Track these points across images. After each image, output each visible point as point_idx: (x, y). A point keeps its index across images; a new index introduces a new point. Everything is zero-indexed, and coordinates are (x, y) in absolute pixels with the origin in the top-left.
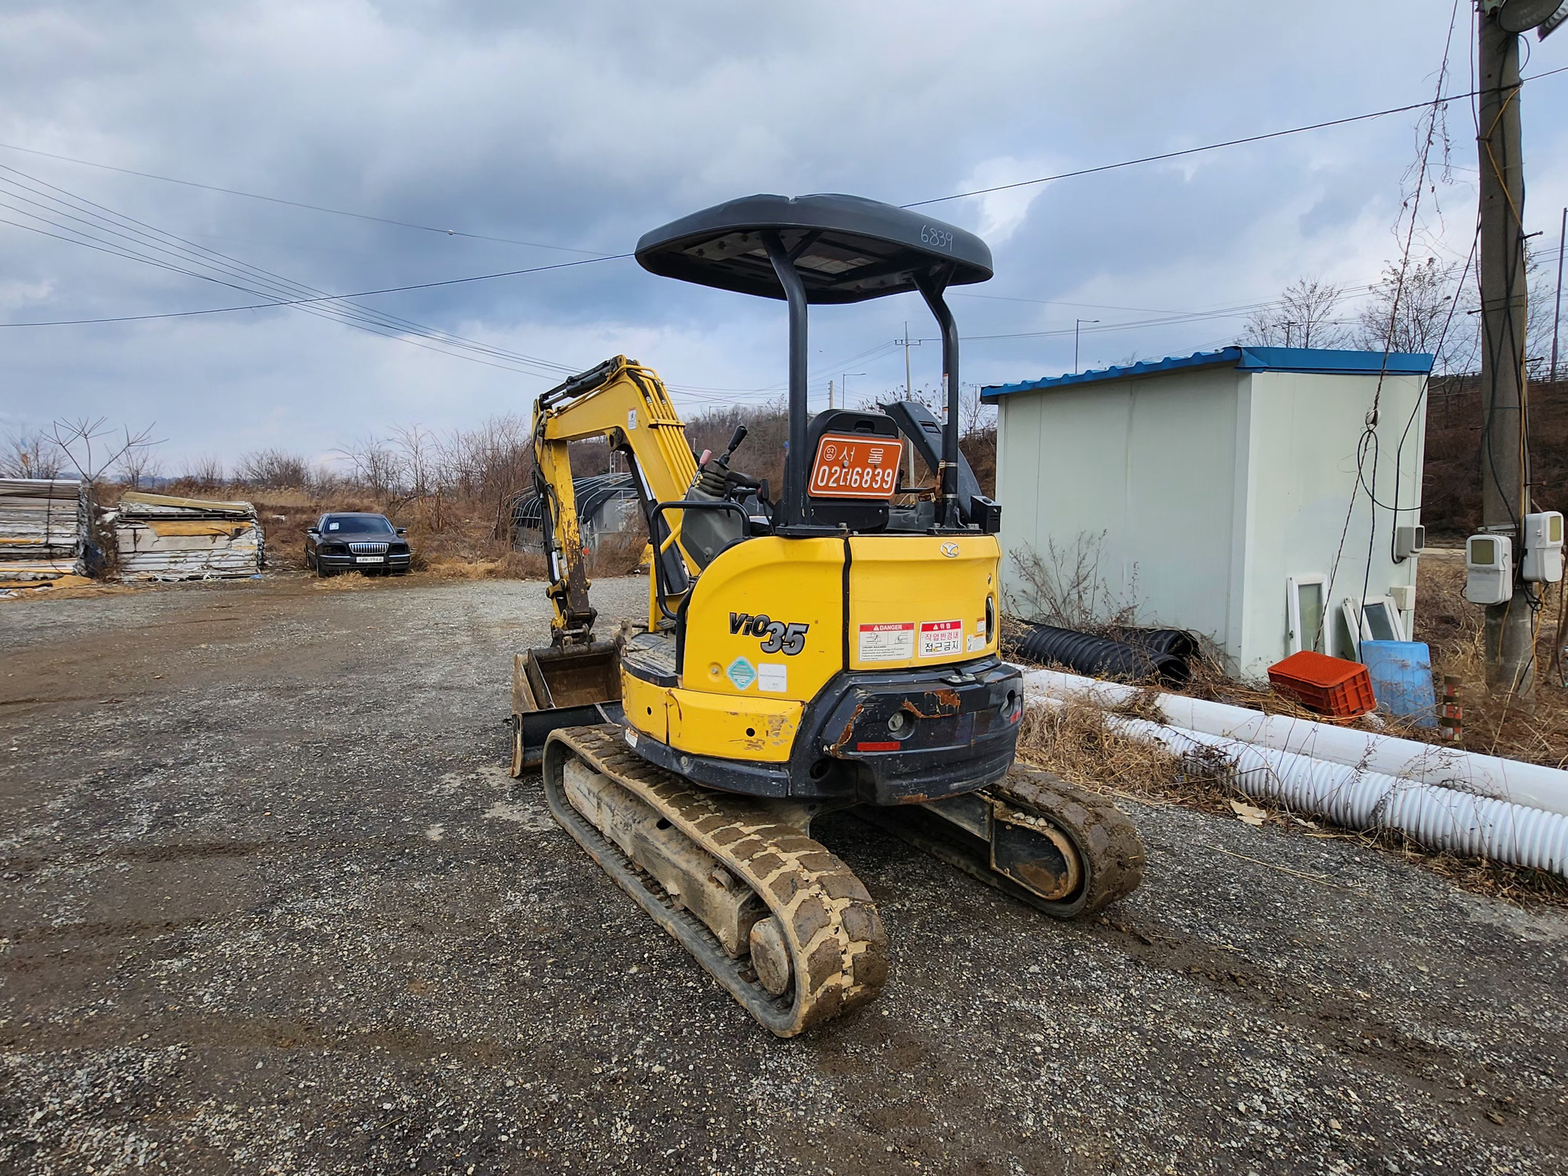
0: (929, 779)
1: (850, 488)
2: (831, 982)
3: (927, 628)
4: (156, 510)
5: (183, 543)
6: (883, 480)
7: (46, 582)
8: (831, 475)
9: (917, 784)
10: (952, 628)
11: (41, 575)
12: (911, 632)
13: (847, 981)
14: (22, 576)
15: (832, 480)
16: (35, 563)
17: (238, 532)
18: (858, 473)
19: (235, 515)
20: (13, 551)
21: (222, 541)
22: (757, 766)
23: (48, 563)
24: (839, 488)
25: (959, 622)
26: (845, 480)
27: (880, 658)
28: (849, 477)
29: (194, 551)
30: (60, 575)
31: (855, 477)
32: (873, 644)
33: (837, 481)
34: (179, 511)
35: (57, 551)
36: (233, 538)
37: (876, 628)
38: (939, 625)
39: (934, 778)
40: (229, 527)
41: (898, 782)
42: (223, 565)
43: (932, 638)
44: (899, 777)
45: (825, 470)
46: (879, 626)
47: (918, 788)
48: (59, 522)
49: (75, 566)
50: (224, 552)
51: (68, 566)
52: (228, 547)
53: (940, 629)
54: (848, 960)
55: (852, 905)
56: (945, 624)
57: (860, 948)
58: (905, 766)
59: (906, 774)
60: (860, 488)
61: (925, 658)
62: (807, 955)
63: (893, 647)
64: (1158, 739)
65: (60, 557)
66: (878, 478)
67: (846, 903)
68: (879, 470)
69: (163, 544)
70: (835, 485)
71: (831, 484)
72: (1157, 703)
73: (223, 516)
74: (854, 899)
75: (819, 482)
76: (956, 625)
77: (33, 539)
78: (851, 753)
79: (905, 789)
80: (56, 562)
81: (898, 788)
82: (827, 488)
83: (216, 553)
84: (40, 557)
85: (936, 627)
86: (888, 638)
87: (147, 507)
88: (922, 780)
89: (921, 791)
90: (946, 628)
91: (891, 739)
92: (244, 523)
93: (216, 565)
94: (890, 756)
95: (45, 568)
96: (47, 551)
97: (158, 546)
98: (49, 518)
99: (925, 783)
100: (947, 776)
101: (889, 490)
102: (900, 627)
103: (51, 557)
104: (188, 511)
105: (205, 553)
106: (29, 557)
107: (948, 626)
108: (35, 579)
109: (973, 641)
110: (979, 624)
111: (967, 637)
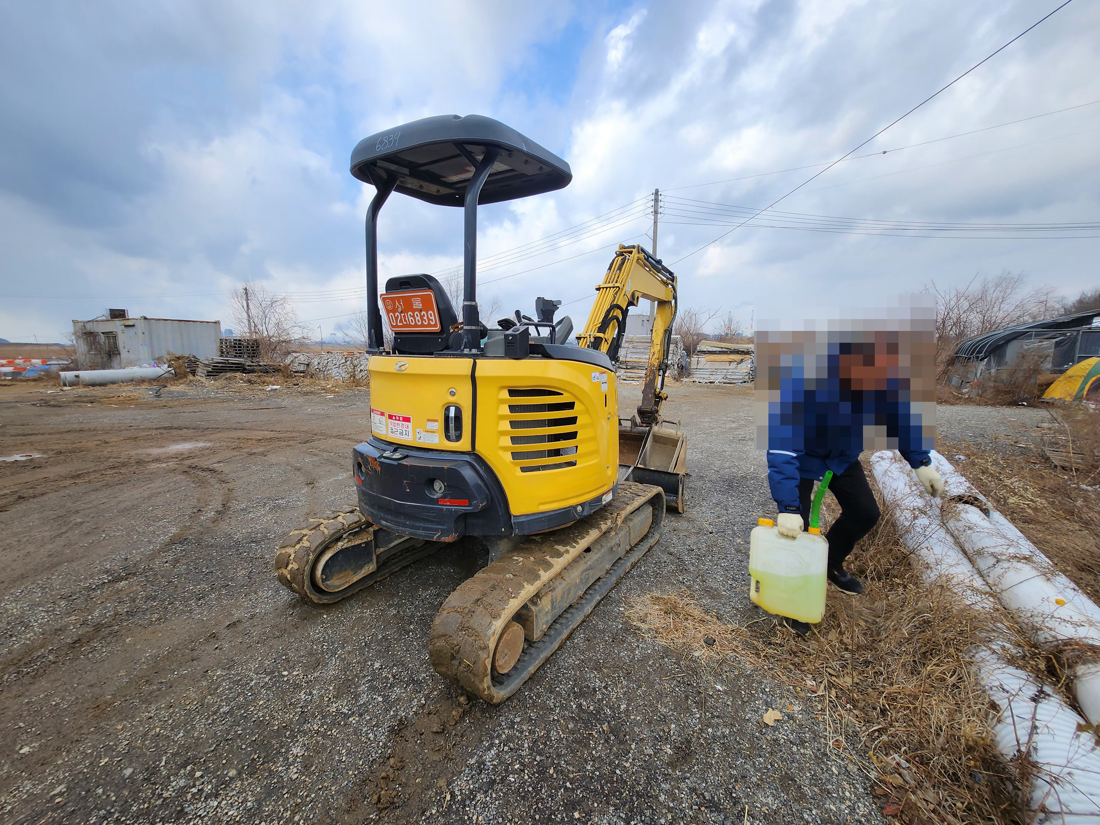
1: (410, 326)
3: (390, 417)
4: (710, 349)
5: (717, 365)
6: (429, 320)
8: (396, 318)
10: (404, 421)
12: (383, 418)
15: (398, 321)
17: (742, 361)
18: (411, 315)
19: (743, 352)
21: (733, 365)
24: (404, 326)
25: (409, 418)
26: (406, 320)
27: (376, 430)
29: (721, 369)
31: (410, 318)
32: (374, 421)
33: (401, 321)
34: (720, 350)
36: (739, 363)
37: (374, 412)
38: (395, 416)
40: (737, 357)
42: (733, 377)
43: (393, 424)
46: (375, 410)
50: (734, 371)
52: (736, 368)
56: (399, 417)
58: (363, 496)
60: (417, 325)
61: (390, 436)
63: (379, 425)
68: (423, 313)
69: (708, 366)
70: (401, 325)
73: (737, 352)
75: (392, 323)
76: (407, 420)
82: (397, 326)
83: (730, 371)
85: (394, 418)
86: (377, 419)
87: (708, 347)
92: (747, 356)
93: (729, 377)
97: (706, 367)
101: (435, 325)
102: (380, 413)
104: (724, 349)
105: (725, 371)
107: (401, 419)
109: (423, 434)
110: (430, 424)
111: (418, 430)
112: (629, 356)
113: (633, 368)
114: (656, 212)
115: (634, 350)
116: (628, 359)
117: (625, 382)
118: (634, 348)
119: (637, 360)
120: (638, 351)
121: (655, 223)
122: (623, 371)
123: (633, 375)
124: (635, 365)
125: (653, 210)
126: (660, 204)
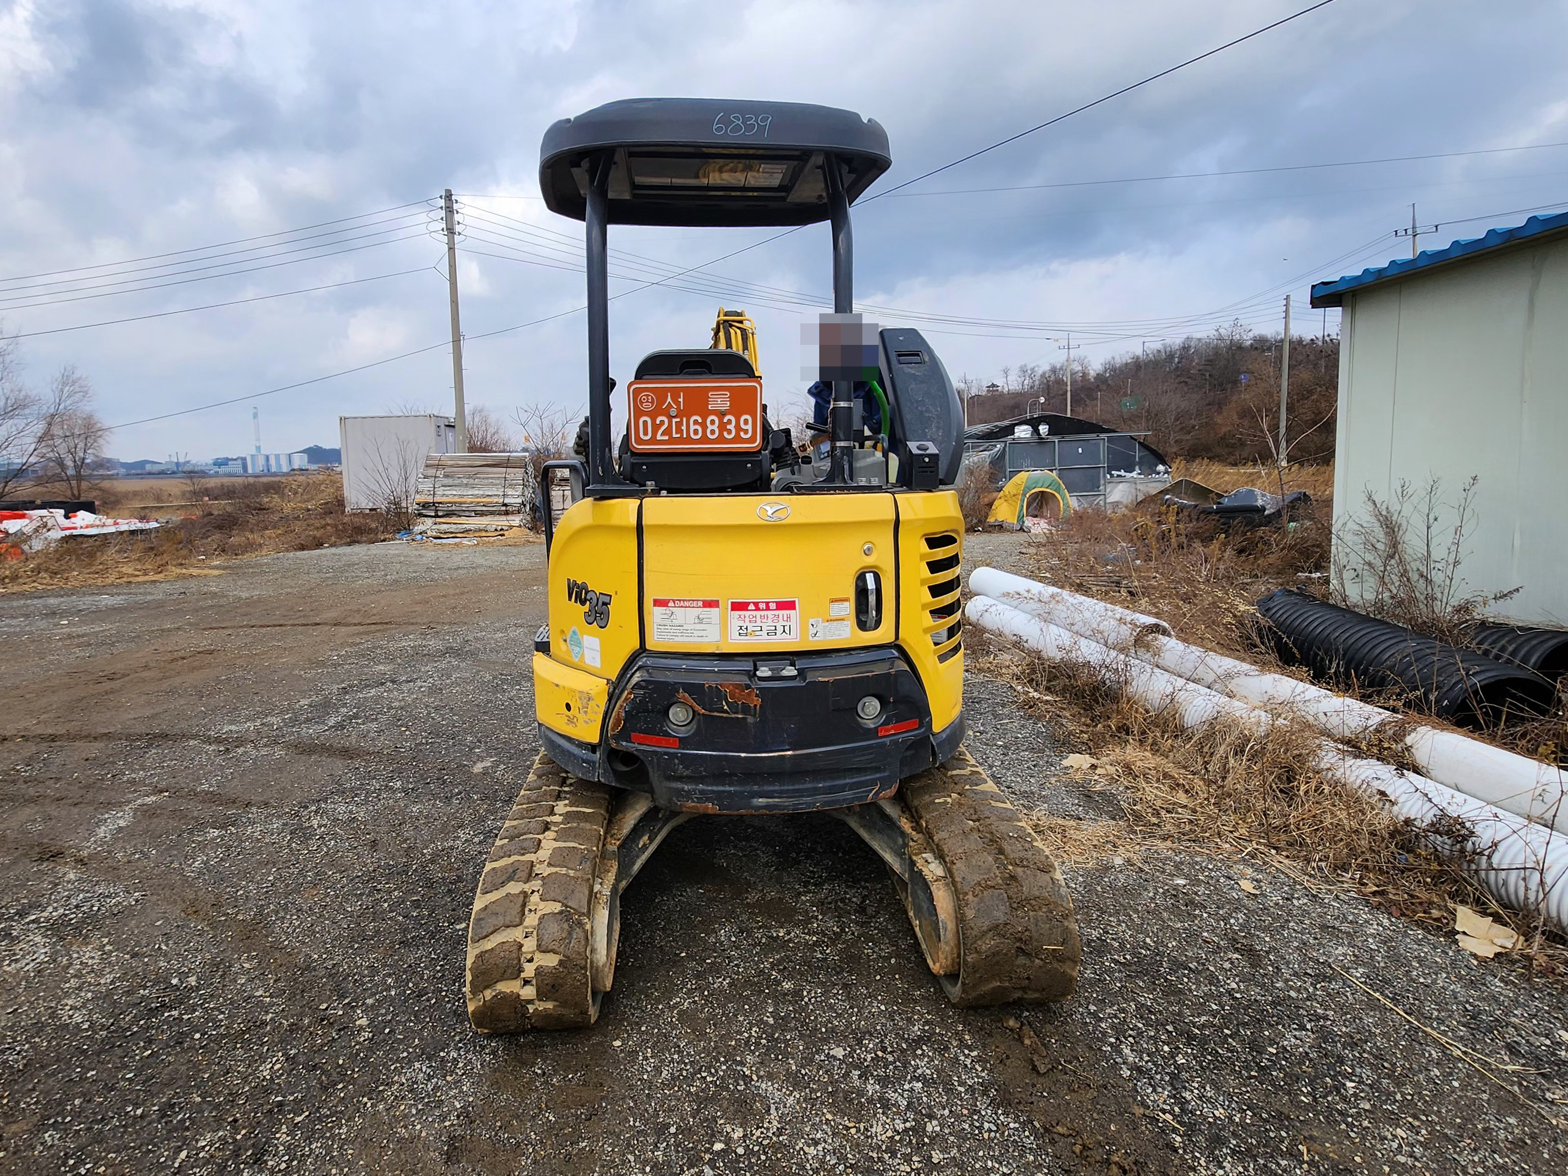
0: (721, 788)
2: (507, 987)
3: (738, 606)
6: (738, 427)
7: (501, 532)
8: (656, 427)
9: (702, 792)
10: (777, 609)
11: (499, 528)
12: (714, 611)
13: (529, 992)
14: (489, 528)
15: (660, 432)
16: (498, 517)
18: (696, 422)
20: (484, 508)
22: (574, 743)
23: (504, 518)
24: (672, 441)
25: (792, 602)
26: (679, 430)
27: (676, 639)
28: (684, 428)
30: (511, 527)
31: (692, 427)
32: (668, 622)
33: (668, 432)
35: (510, 509)
37: (671, 604)
38: (756, 604)
39: (727, 788)
41: (679, 785)
43: (747, 620)
44: (680, 779)
45: (645, 422)
46: (674, 601)
47: (705, 797)
48: (512, 486)
49: (521, 521)
51: (516, 520)
53: (758, 609)
54: (529, 970)
55: (561, 912)
56: (767, 603)
57: (551, 961)
58: (686, 768)
59: (688, 777)
60: (704, 439)
61: (735, 643)
62: (477, 951)
63: (693, 627)
64: (1383, 793)
65: (513, 513)
66: (731, 427)
67: (557, 907)
70: (666, 438)
71: (659, 437)
72: (1409, 740)
74: (567, 906)
75: (642, 436)
76: (790, 605)
77: (495, 500)
78: (624, 743)
79: (688, 795)
80: (510, 517)
81: (679, 792)
82: (653, 441)
84: (500, 513)
85: (752, 607)
86: (686, 616)
88: (710, 788)
89: (708, 800)
90: (768, 608)
91: (667, 734)
94: (666, 753)
95: (501, 522)
96: (504, 508)
98: (507, 483)
99: (713, 792)
100: (748, 788)
101: (752, 440)
102: (700, 604)
103: (507, 513)
106: (492, 513)
107: (773, 606)
108: (496, 530)
109: (821, 626)
110: (836, 606)
111: (812, 621)
112: (439, 491)
113: (449, 514)
114: (451, 231)
115: (449, 481)
116: (437, 499)
117: (439, 541)
118: (446, 476)
119: (457, 499)
120: (457, 482)
121: (451, 249)
122: (429, 521)
123: (453, 528)
124: (454, 508)
125: (444, 226)
126: (457, 217)
